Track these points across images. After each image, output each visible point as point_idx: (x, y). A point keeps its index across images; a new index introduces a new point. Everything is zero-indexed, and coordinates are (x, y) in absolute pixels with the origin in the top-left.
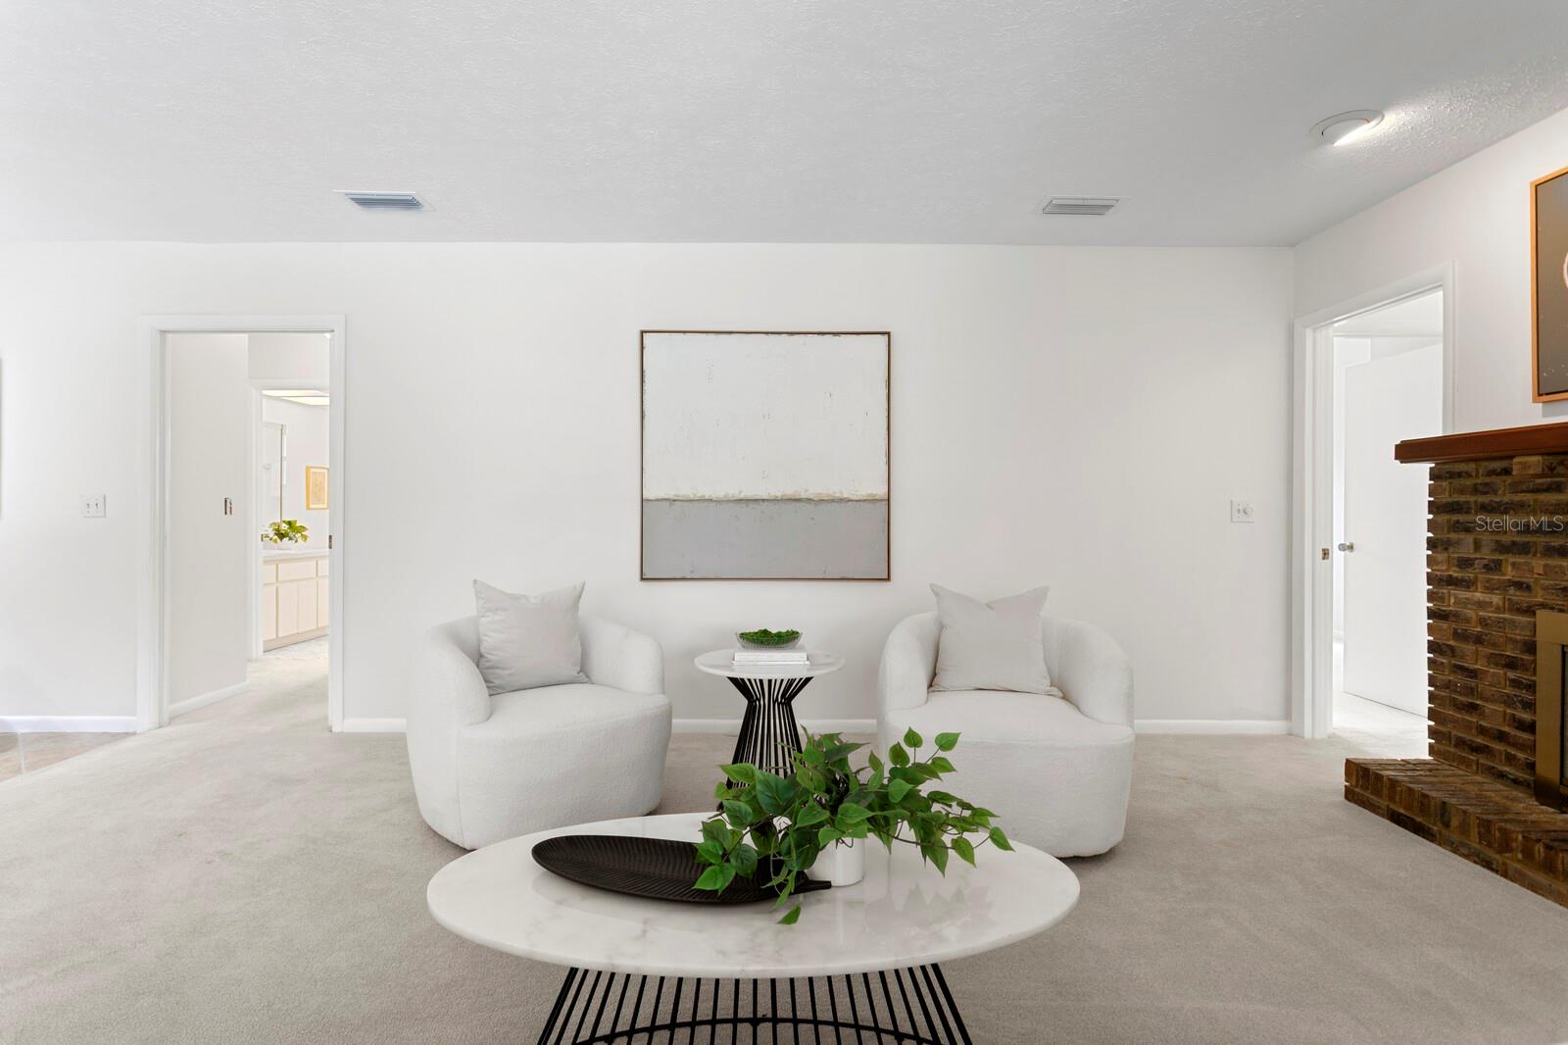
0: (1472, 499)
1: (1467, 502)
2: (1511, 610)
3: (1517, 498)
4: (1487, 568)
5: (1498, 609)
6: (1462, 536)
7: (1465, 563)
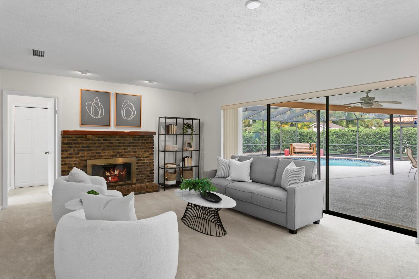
0: (73, 142)
1: (72, 143)
2: (81, 161)
3: (82, 142)
4: (76, 154)
5: (78, 161)
6: (70, 149)
7: (71, 154)
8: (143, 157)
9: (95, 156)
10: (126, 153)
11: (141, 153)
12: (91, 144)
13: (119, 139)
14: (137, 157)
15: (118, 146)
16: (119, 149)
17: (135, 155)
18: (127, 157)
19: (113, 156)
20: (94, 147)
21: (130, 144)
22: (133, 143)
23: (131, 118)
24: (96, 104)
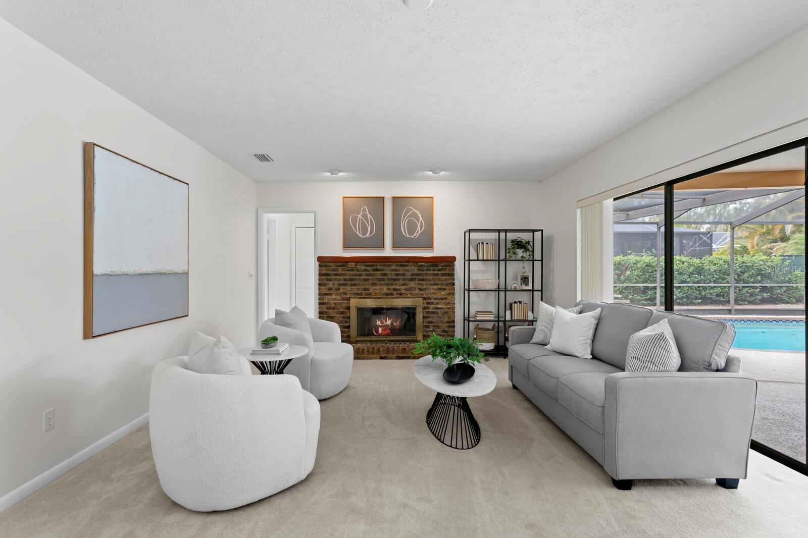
0: (332, 272)
1: (330, 273)
2: (342, 300)
3: (343, 272)
4: (336, 290)
5: (339, 300)
6: (329, 282)
7: (330, 289)
8: (435, 299)
9: (362, 294)
10: (407, 290)
11: (432, 291)
12: (356, 275)
13: (397, 268)
14: (425, 299)
15: (395, 280)
16: (396, 284)
17: (421, 294)
18: (410, 298)
19: (387, 294)
20: (360, 280)
21: (413, 277)
22: (419, 275)
23: (416, 235)
24: (365, 216)
